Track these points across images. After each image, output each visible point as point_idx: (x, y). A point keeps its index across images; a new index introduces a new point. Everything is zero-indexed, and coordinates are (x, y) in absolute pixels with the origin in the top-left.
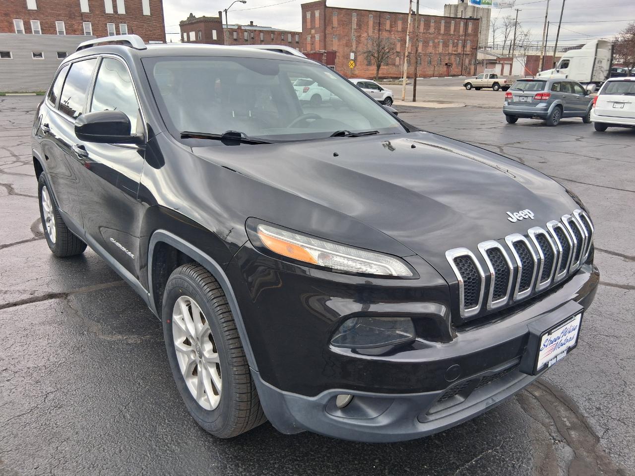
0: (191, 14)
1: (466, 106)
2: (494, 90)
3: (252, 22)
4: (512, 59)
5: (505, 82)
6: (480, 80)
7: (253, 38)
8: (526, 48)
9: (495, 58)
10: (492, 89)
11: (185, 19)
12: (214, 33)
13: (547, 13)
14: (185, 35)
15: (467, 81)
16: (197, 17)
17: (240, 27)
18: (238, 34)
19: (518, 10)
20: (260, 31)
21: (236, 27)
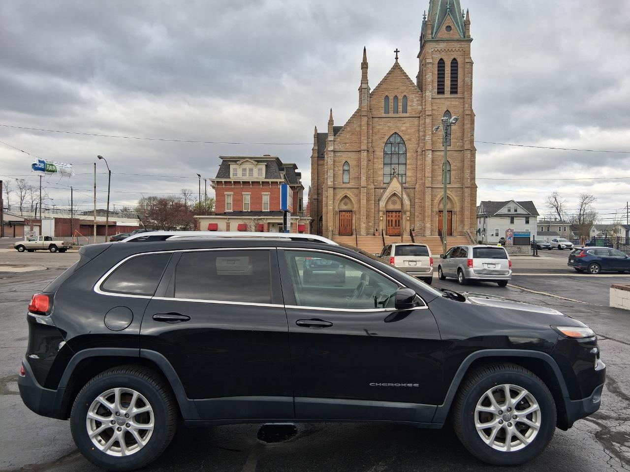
1: (48, 269)
2: (51, 252)
4: (40, 221)
5: (63, 244)
6: (34, 242)
8: (56, 211)
9: (23, 220)
10: (49, 251)
13: (95, 184)
15: (17, 243)
19: (41, 176)
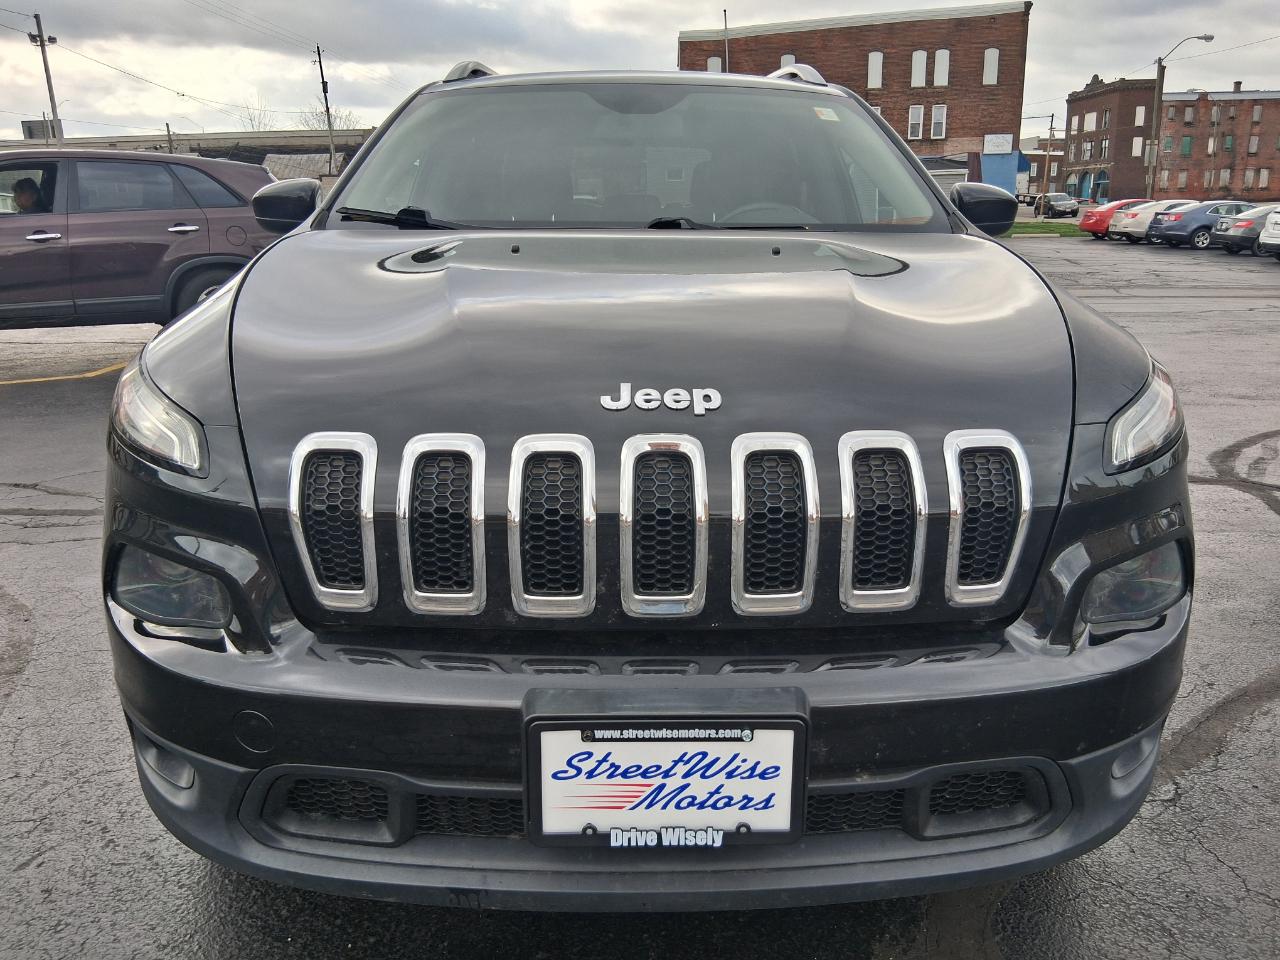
0: (1096, 77)
3: (1238, 84)
7: (1232, 118)
11: (1080, 88)
12: (1140, 112)
14: (1075, 120)
16: (1106, 81)
17: (1204, 96)
18: (1196, 112)
20: (1256, 102)
21: (1195, 97)
